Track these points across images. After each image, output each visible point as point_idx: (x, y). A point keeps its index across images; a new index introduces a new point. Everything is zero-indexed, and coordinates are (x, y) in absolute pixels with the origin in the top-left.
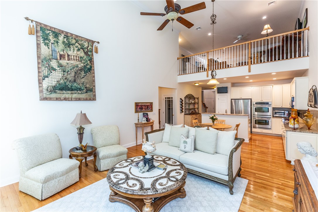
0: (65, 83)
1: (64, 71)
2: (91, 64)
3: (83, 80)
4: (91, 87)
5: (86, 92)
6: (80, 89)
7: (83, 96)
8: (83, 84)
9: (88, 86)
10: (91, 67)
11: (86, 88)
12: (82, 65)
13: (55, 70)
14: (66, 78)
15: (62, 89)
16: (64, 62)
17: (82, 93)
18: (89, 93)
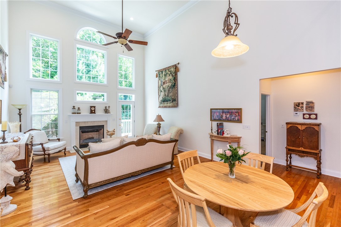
0: (165, 98)
1: (165, 91)
2: (175, 82)
3: (171, 94)
4: (175, 98)
5: (172, 102)
6: (170, 100)
7: (171, 105)
8: (171, 97)
9: (173, 97)
10: (175, 84)
11: (172, 99)
12: (171, 84)
13: (161, 91)
14: (165, 95)
15: (164, 102)
16: (164, 86)
17: (170, 103)
18: (174, 102)
